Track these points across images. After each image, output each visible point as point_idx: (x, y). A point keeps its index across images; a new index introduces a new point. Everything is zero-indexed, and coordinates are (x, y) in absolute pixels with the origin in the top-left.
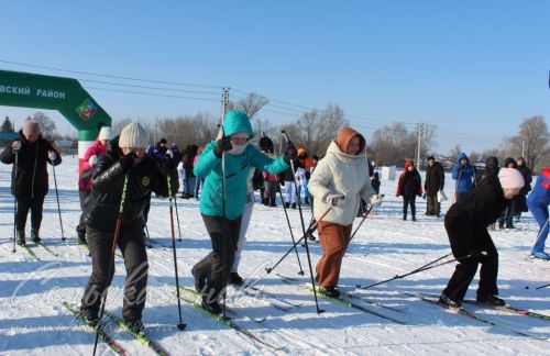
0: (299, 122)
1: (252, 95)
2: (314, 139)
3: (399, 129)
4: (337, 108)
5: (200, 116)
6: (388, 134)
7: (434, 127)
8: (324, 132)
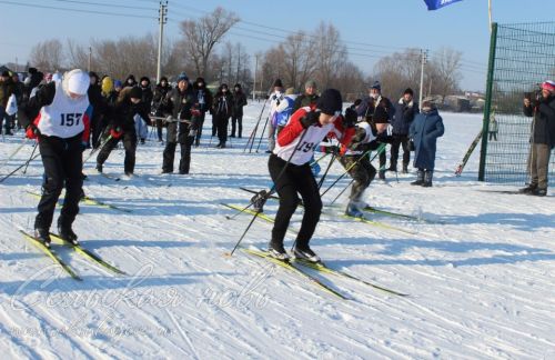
0: (281, 47)
1: (219, 12)
2: (301, 67)
3: (414, 57)
4: (331, 29)
5: (150, 37)
6: (399, 62)
7: (459, 54)
8: (314, 60)
